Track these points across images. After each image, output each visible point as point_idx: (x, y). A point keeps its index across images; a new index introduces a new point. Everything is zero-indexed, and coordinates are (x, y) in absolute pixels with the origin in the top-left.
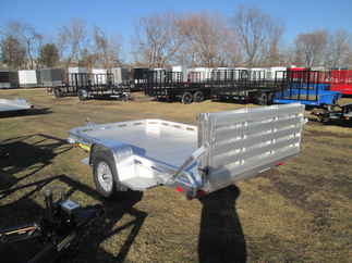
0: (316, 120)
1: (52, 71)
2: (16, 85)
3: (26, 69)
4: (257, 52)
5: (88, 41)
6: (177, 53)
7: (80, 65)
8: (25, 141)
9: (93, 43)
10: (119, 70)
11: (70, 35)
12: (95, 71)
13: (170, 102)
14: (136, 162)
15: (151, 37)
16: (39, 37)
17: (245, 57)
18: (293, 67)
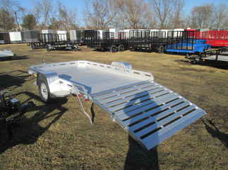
0: (187, 62)
1: (31, 32)
2: (8, 42)
3: (15, 31)
4: (166, 19)
5: (55, 12)
6: (113, 20)
7: (50, 28)
8: (9, 74)
9: (58, 13)
10: (74, 31)
11: (42, 8)
12: (59, 32)
13: (103, 51)
14: (61, 82)
15: (96, 9)
16: (22, 9)
17: (159, 22)
18: (189, 29)
